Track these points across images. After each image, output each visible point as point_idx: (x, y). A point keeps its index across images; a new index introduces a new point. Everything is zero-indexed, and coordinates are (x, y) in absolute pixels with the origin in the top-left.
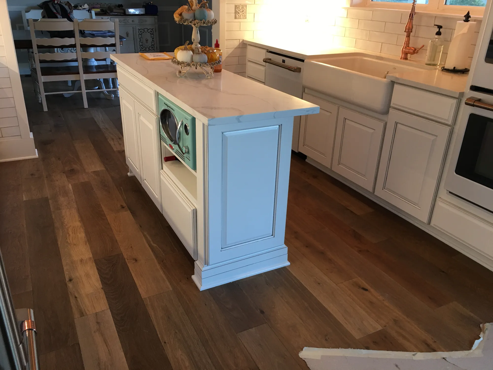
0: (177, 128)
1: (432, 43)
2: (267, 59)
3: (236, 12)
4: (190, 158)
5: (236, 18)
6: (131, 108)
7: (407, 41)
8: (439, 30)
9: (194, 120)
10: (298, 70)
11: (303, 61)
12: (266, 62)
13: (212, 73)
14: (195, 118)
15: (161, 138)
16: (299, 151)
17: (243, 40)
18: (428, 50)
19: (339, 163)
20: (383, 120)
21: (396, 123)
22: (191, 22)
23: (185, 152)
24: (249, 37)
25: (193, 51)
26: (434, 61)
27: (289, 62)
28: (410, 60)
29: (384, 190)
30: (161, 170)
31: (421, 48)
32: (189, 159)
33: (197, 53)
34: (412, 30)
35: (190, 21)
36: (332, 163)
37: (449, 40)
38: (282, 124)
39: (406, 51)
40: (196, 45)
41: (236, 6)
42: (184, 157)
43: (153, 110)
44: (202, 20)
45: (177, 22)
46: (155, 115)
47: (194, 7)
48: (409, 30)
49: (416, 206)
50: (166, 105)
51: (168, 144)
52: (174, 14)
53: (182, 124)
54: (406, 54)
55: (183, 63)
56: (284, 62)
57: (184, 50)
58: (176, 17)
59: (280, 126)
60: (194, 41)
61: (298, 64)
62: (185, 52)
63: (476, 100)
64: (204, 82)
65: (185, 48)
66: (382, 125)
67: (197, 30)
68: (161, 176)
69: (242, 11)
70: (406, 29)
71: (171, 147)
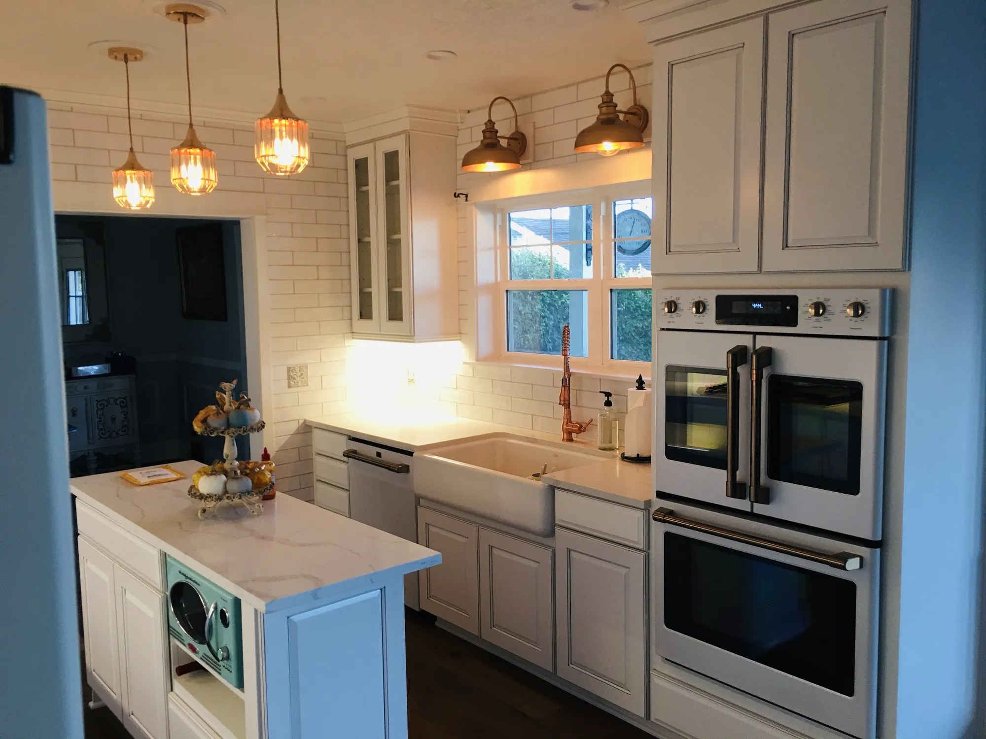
0: (205, 618)
1: (602, 419)
2: (350, 452)
3: (289, 378)
4: (230, 667)
5: (289, 386)
6: (105, 577)
7: (567, 414)
8: (608, 398)
9: (237, 603)
10: (405, 469)
11: (410, 454)
12: (348, 457)
13: (260, 507)
14: (240, 600)
15: (170, 631)
16: (421, 609)
17: (305, 421)
18: (598, 425)
19: (493, 625)
20: (549, 547)
21: (569, 551)
22: (222, 433)
23: (223, 658)
24: (315, 416)
25: (226, 473)
26: (611, 443)
27: (387, 455)
28: (576, 442)
29: (570, 665)
30: (169, 693)
31: (589, 423)
32: (229, 670)
33: (233, 478)
34: (569, 401)
35: (222, 430)
36: (480, 627)
37: (625, 411)
38: (385, 587)
39: (568, 429)
40: (231, 464)
41: (289, 369)
42: (220, 666)
43: (156, 584)
44: (241, 428)
45: (199, 433)
46: (159, 591)
47: (226, 407)
48: (564, 401)
49: (623, 689)
50: (183, 574)
51: (186, 643)
52: (194, 422)
53: (216, 608)
54: (569, 433)
55: (210, 497)
56: (381, 457)
57: (212, 475)
58: (198, 427)
59: (383, 590)
60: (227, 457)
61: (403, 459)
62: (213, 477)
63: (666, 514)
64: (247, 523)
65: (213, 471)
66: (548, 553)
67: (233, 440)
68: (171, 706)
69: (299, 374)
70: (560, 401)
71: (193, 649)
